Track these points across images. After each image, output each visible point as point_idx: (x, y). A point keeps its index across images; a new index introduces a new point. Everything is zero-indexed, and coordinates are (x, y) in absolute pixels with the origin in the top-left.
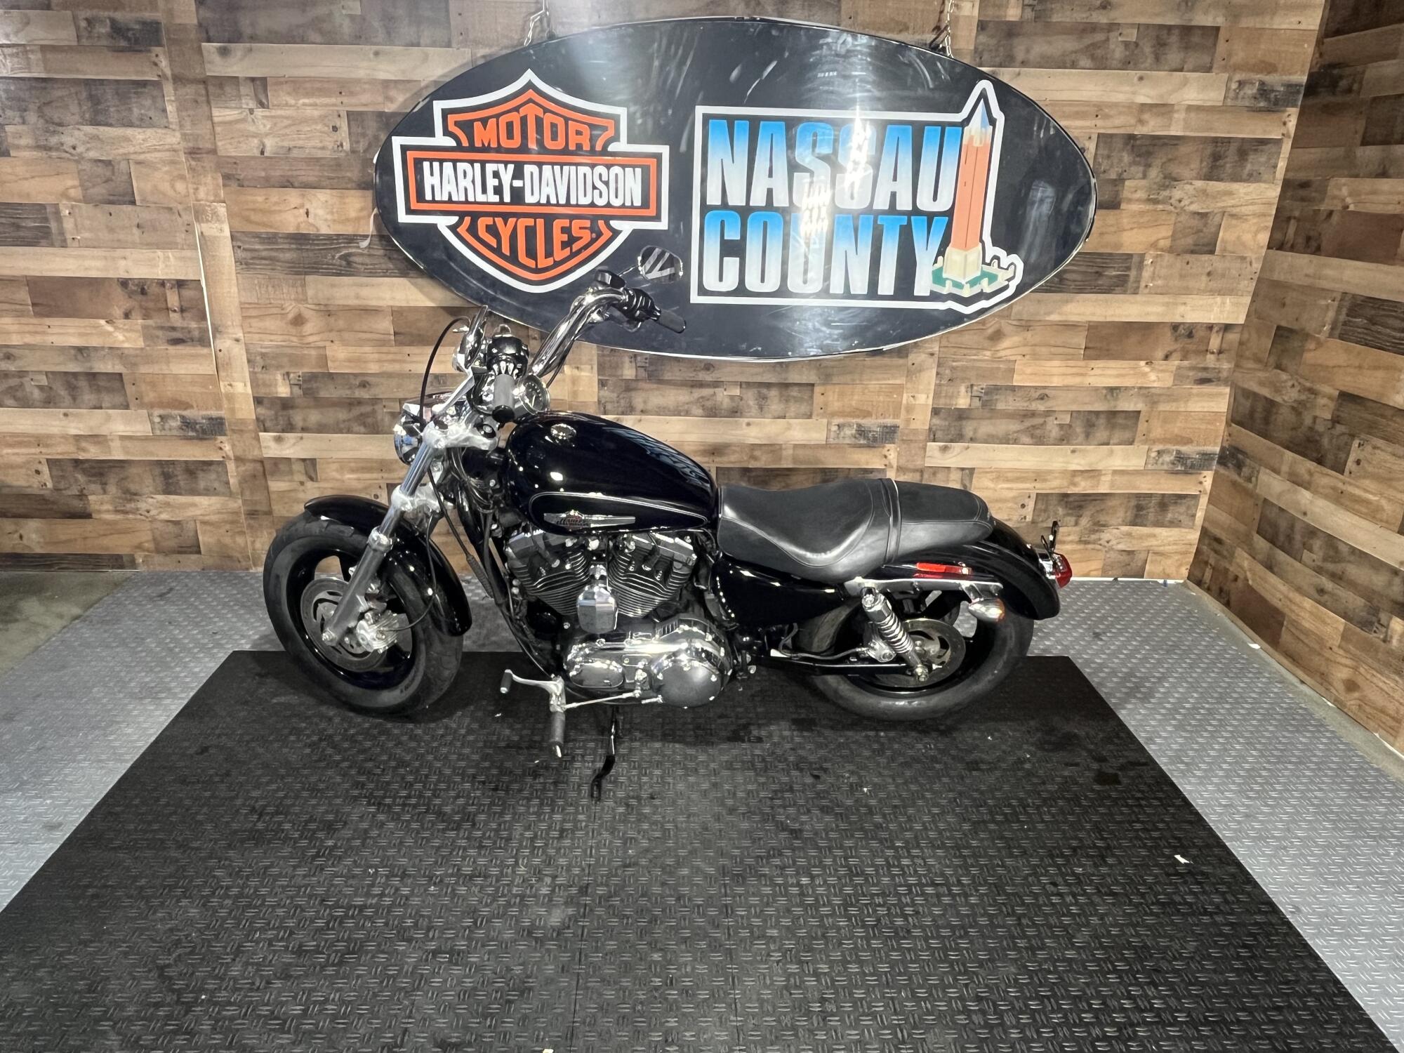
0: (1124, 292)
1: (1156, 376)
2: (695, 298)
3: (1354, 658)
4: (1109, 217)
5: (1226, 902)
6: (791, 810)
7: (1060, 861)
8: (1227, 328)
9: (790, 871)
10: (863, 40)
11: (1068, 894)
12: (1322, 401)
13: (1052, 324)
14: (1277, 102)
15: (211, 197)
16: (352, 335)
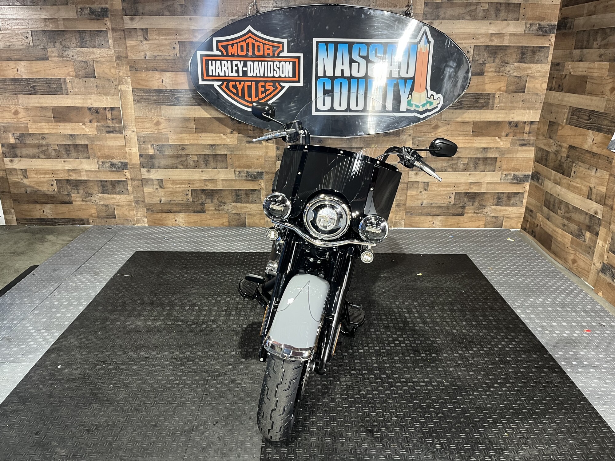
0: (488, 109)
1: (503, 143)
2: (314, 113)
3: (575, 250)
4: (480, 78)
8: (532, 123)
10: (378, 12)
12: (564, 150)
13: (458, 122)
14: (546, 32)
15: (125, 75)
16: (178, 129)
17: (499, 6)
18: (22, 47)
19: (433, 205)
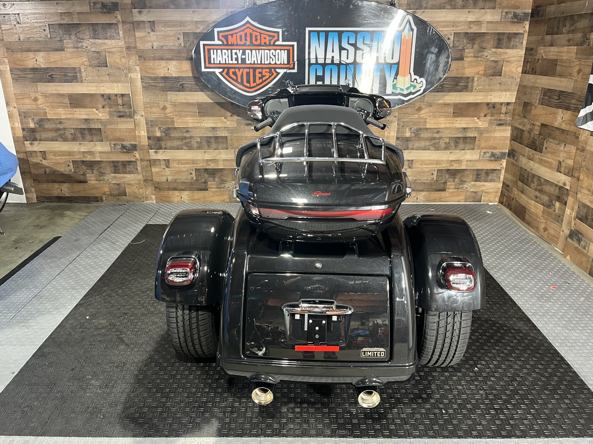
0: (467, 91)
1: (482, 123)
3: (546, 219)
4: (460, 63)
8: (508, 104)
10: (365, 3)
12: (536, 128)
13: (440, 104)
14: (520, 19)
15: (134, 64)
16: (183, 113)
18: (40, 39)
19: (417, 181)
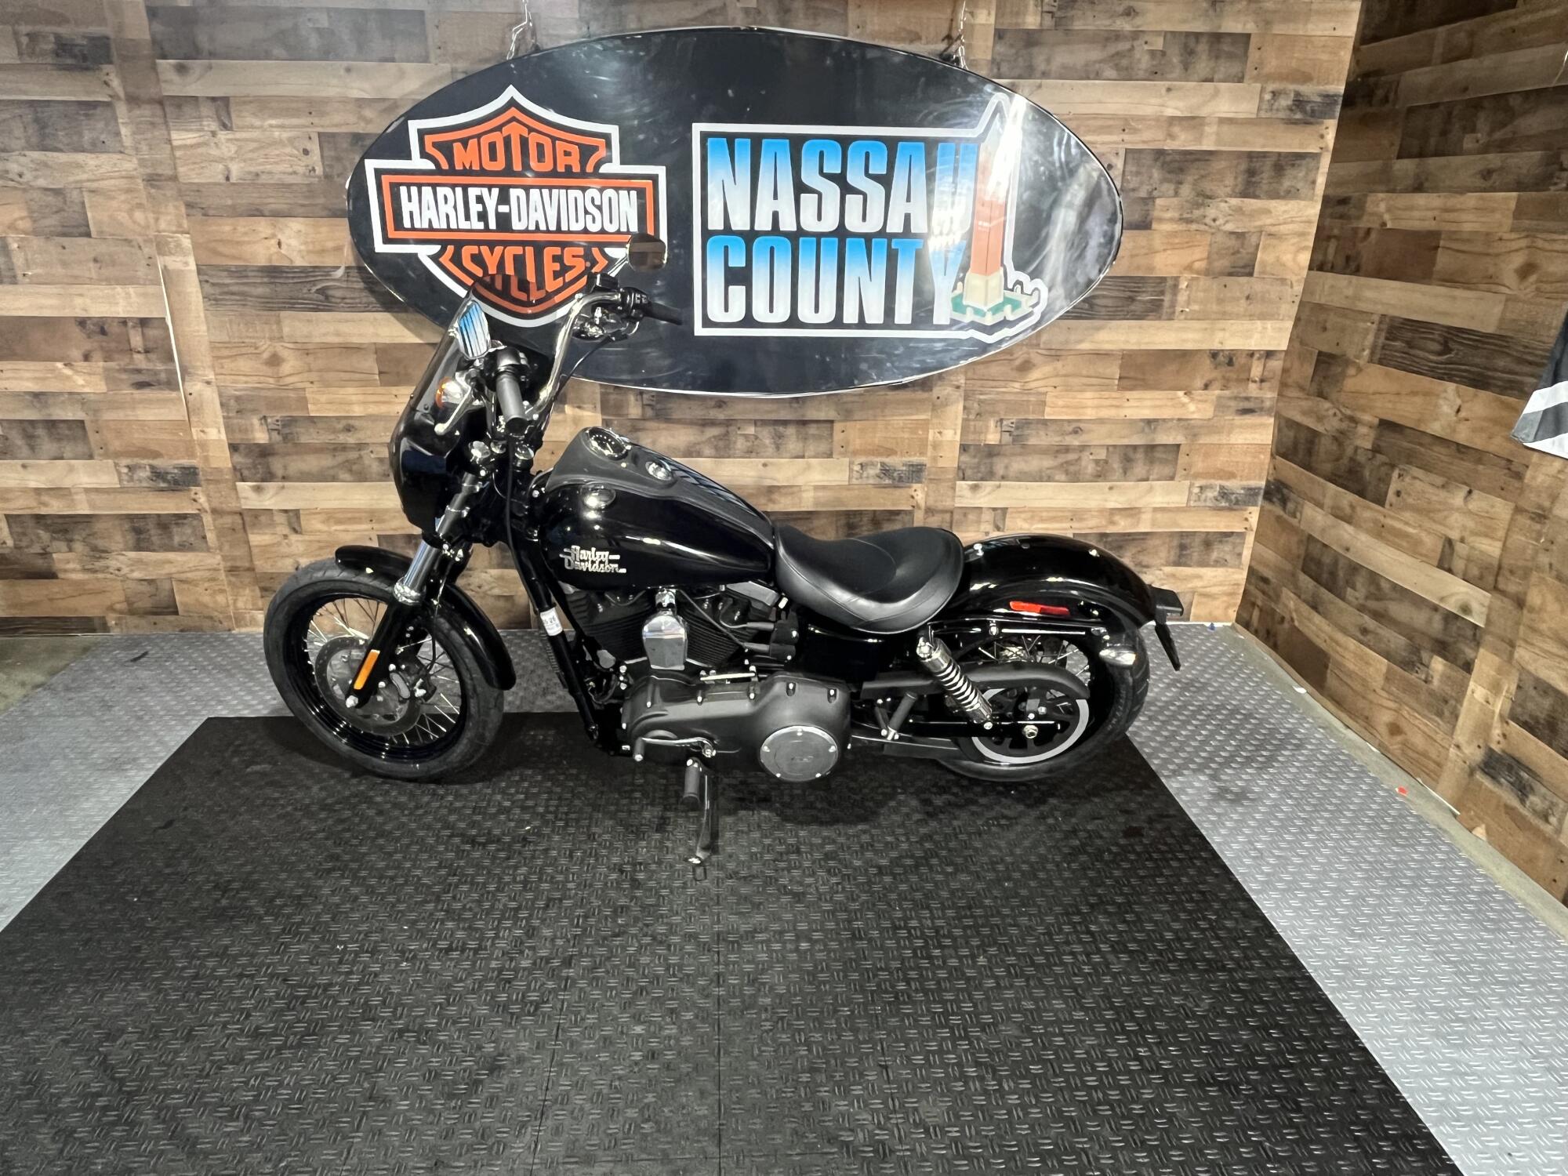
0: (1159, 318)
1: (1196, 407)
2: (700, 331)
3: (1397, 700)
4: (1141, 236)
5: (1246, 958)
6: (796, 873)
7: (1076, 919)
8: (1269, 354)
9: (789, 936)
11: (1081, 953)
12: (1362, 430)
13: (1083, 353)
14: (1313, 113)
15: (174, 228)
16: (331, 375)
17: (1192, 42)
